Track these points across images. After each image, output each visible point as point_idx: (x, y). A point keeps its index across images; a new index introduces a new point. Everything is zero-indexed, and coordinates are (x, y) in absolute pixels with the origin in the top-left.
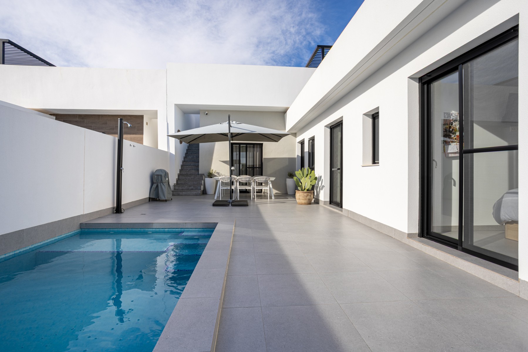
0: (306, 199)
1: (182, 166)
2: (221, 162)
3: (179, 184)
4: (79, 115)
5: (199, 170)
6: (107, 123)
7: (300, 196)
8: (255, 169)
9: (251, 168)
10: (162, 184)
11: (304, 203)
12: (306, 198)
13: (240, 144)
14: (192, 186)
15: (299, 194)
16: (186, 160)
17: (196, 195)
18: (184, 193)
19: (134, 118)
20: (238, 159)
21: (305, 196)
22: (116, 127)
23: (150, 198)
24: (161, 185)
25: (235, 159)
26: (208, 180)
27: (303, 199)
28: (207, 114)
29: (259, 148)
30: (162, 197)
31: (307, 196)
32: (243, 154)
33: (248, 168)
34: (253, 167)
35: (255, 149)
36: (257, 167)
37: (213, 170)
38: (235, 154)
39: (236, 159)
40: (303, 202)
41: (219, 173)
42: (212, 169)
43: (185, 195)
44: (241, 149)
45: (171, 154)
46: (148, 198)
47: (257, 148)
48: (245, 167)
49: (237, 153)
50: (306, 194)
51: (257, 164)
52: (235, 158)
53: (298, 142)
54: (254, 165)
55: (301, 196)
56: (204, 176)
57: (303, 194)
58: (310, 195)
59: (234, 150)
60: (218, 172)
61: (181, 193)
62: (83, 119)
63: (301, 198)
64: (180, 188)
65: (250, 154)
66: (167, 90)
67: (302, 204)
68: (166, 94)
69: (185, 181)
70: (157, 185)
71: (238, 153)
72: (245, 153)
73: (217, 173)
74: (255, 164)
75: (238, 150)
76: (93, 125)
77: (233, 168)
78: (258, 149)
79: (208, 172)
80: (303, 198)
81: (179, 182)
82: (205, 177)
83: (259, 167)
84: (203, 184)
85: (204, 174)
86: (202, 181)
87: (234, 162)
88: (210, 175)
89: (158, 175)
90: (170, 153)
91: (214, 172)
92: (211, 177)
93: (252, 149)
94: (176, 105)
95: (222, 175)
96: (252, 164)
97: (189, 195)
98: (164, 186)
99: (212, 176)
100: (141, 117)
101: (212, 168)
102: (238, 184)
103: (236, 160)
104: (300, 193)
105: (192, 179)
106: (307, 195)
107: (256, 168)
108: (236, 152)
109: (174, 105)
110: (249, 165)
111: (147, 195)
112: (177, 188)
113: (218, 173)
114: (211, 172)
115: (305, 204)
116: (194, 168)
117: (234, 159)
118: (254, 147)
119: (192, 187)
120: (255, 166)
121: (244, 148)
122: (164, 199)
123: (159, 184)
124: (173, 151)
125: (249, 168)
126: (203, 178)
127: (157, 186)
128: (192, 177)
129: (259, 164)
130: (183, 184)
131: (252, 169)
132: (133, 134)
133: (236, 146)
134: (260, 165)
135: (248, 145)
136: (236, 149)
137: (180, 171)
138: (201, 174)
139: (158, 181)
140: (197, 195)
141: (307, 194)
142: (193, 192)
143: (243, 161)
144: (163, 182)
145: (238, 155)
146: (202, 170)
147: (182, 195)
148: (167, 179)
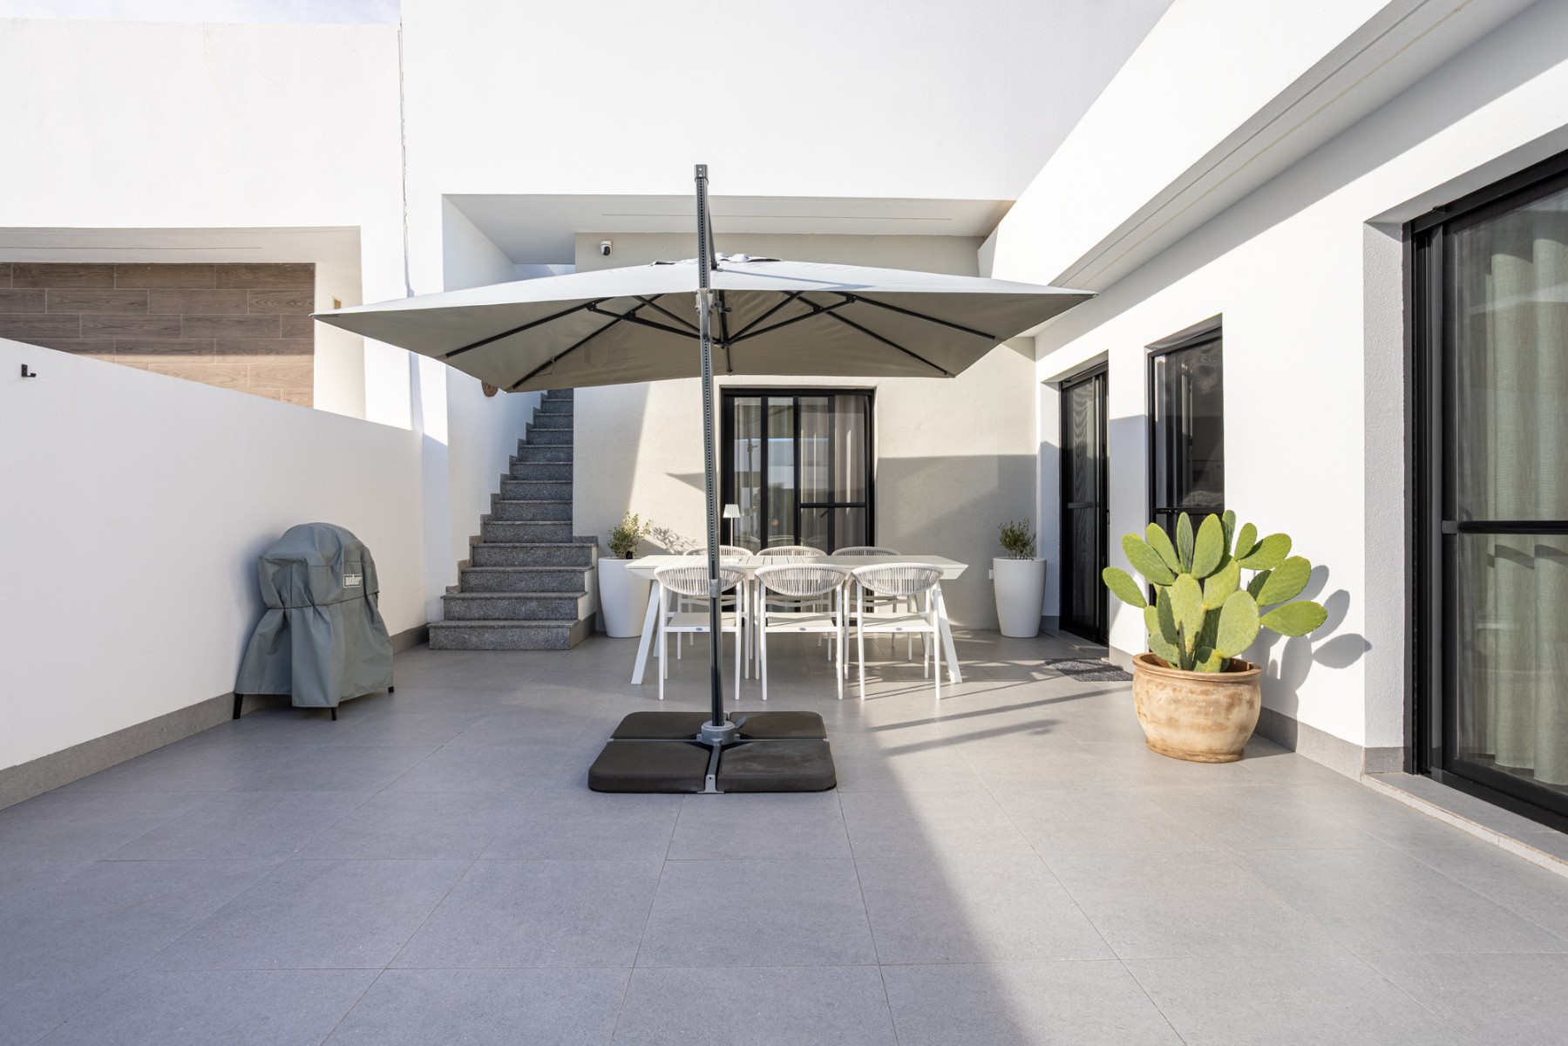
0: (1220, 727)
1: (496, 501)
2: (673, 479)
3: (472, 590)
4: (17, 265)
5: (570, 519)
6: (145, 303)
7: (1176, 701)
8: (837, 510)
9: (818, 506)
10: (310, 612)
11: (1202, 753)
12: (1221, 719)
13: (764, 393)
14: (531, 598)
15: (1169, 691)
16: (521, 471)
17: (550, 647)
18: (488, 636)
19: (271, 279)
20: (756, 467)
21: (1216, 703)
22: (187, 320)
23: (238, 699)
24: (304, 620)
25: (742, 470)
26: (611, 569)
27: (1193, 727)
28: (607, 251)
29: (857, 411)
30: (308, 693)
31: (1230, 707)
32: (780, 445)
33: (805, 506)
34: (830, 505)
35: (837, 415)
36: (849, 501)
37: (635, 520)
38: (740, 444)
39: (747, 470)
40: (1201, 741)
41: (665, 532)
42: (632, 516)
43: (496, 648)
44: (771, 420)
45: (428, 442)
46: (232, 699)
47: (845, 410)
48: (788, 503)
49: (750, 441)
50: (1221, 695)
51: (848, 487)
52: (740, 465)
53: (1047, 383)
54: (831, 494)
55: (1191, 704)
56: (597, 546)
57: (1205, 693)
58: (1246, 696)
59: (739, 427)
60: (663, 528)
61: (474, 639)
62: (34, 284)
63: (1185, 715)
64: (476, 610)
65: (813, 443)
66: (406, 124)
67: (1188, 756)
68: (401, 148)
69: (504, 572)
70: (285, 615)
71: (756, 441)
72: (788, 441)
73: (658, 531)
74: (837, 488)
75: (756, 427)
76: (80, 314)
77: (731, 512)
78: (853, 418)
79: (614, 530)
80: (1201, 720)
81: (473, 580)
82: (601, 554)
83: (855, 501)
84: (587, 588)
85: (594, 540)
86: (582, 572)
87: (739, 482)
88: (625, 546)
89: (284, 563)
90: (426, 438)
91: (641, 530)
92: (629, 556)
93: (821, 418)
94: (450, 199)
95: (681, 541)
96: (824, 486)
97: (514, 649)
98: (322, 626)
99: (632, 549)
100: (306, 273)
101: (633, 510)
102: (761, 602)
103: (747, 475)
104: (1178, 683)
105: (535, 563)
106: (1232, 697)
107: (844, 505)
108: (748, 436)
109: (440, 197)
110: (810, 494)
111: (222, 683)
112: (458, 608)
113: (664, 534)
114: (626, 527)
115: (1214, 757)
116: (550, 507)
117: (736, 470)
118: (831, 409)
119: (534, 604)
120: (837, 500)
121: (787, 418)
122: (322, 703)
123: (295, 615)
124: (437, 428)
125: (809, 506)
126: (589, 557)
127: (285, 623)
128: (539, 553)
129: (855, 488)
130: (491, 590)
131: (822, 510)
132: (269, 352)
133: (747, 408)
134: (859, 491)
135: (804, 401)
136: (747, 423)
137: (486, 523)
138: (582, 539)
139: (285, 595)
140: (552, 649)
141: (1232, 689)
142: (532, 632)
143: (780, 476)
144: (317, 598)
145: (757, 453)
146: (586, 518)
147: (477, 649)
148: (353, 581)
